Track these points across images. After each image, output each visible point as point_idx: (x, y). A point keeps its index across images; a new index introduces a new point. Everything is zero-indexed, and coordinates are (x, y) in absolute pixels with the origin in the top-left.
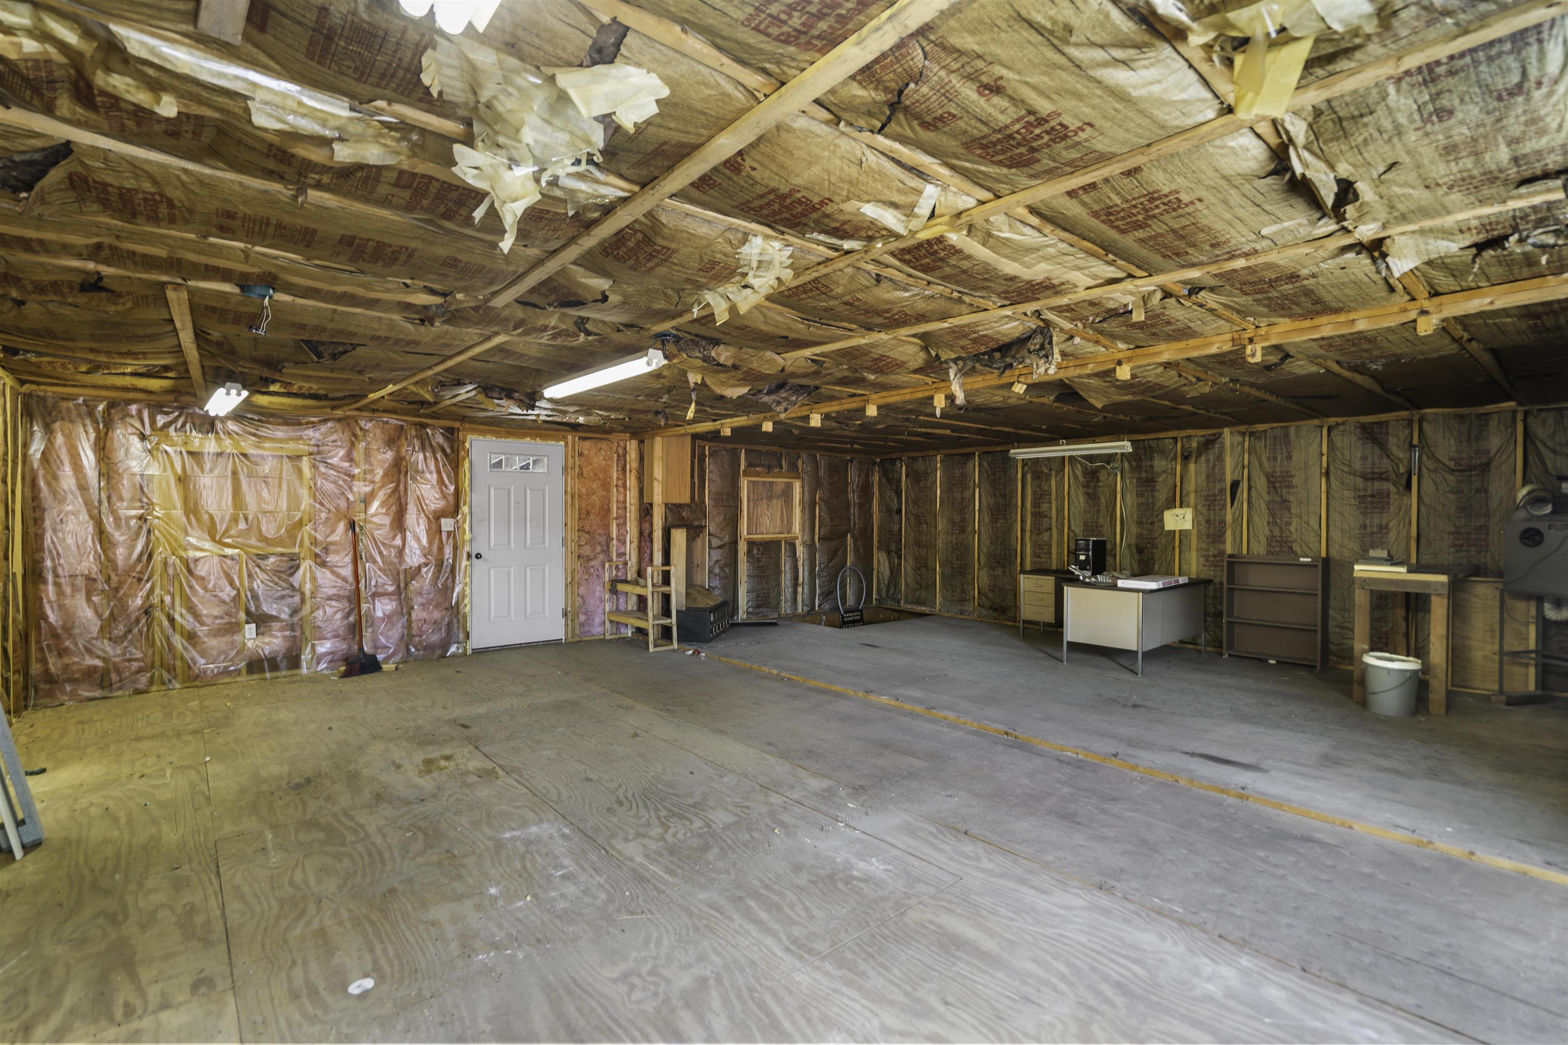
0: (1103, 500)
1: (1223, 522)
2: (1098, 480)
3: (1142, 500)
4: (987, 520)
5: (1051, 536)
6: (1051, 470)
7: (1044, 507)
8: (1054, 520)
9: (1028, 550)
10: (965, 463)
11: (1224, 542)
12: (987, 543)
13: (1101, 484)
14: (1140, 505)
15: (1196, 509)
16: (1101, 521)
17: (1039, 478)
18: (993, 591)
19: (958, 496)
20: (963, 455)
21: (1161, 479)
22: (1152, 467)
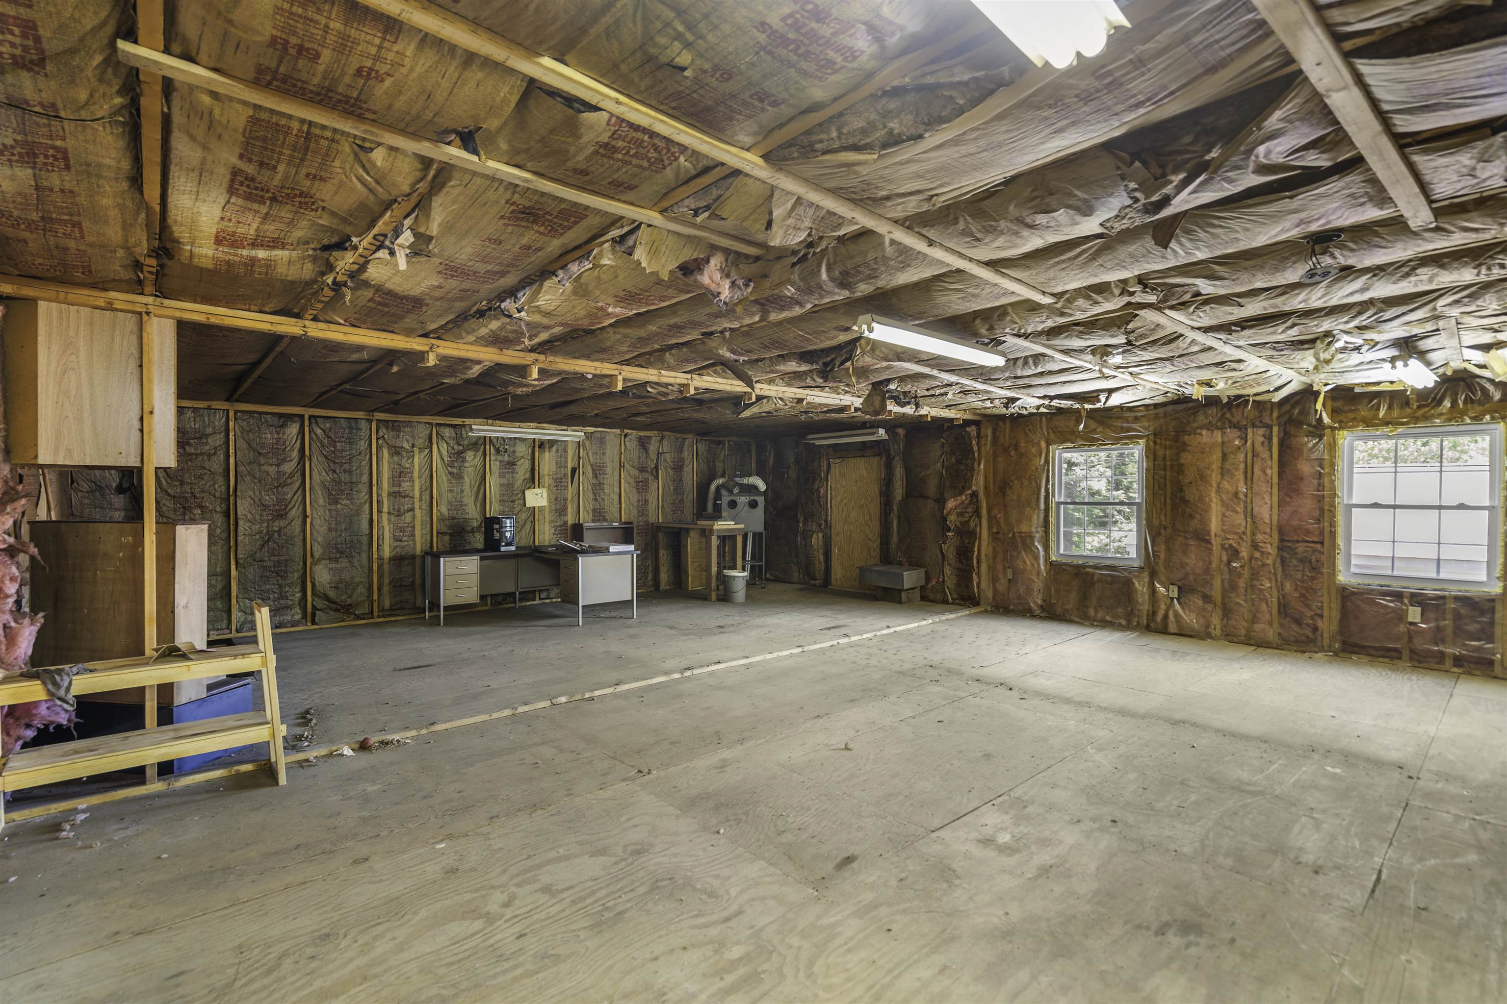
0: (467, 480)
1: (566, 500)
2: (464, 460)
3: (504, 481)
4: (321, 502)
5: (414, 517)
6: (413, 446)
7: (406, 485)
8: (416, 500)
9: (387, 534)
10: (283, 426)
11: (566, 515)
12: (323, 529)
13: (467, 464)
14: (501, 485)
15: (549, 489)
16: (465, 500)
17: (398, 453)
18: (336, 588)
19: (272, 470)
20: (281, 416)
21: (519, 463)
22: (514, 452)
